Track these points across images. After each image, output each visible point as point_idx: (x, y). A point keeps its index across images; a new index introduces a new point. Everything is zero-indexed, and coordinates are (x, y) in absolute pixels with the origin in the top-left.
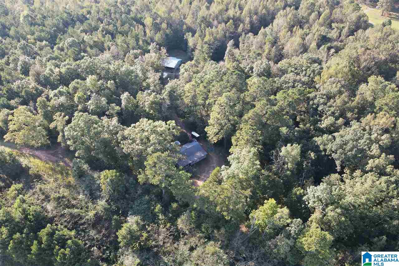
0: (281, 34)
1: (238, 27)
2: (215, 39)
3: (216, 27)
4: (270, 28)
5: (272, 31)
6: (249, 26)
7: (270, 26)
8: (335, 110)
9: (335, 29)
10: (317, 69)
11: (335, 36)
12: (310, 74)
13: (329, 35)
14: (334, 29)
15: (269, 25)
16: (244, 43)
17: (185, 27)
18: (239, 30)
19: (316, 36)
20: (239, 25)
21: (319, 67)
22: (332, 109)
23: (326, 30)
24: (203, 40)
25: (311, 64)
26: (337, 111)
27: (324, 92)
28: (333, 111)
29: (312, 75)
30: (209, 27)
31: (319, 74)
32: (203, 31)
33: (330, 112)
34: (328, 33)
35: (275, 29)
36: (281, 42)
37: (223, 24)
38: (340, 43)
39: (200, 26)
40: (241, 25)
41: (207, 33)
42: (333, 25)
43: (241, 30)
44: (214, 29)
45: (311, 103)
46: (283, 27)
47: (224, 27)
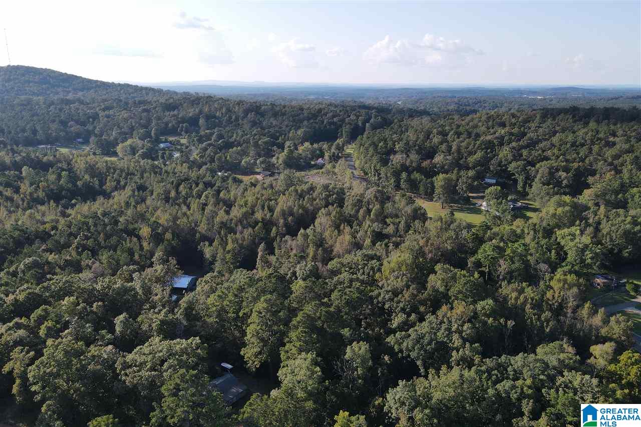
0: (327, 234)
1: (271, 232)
2: (241, 246)
3: (242, 233)
4: (311, 229)
5: (315, 232)
6: (284, 229)
7: (312, 227)
8: (404, 306)
9: (391, 225)
10: (376, 266)
11: (391, 232)
12: (369, 273)
13: (385, 231)
14: (389, 225)
15: (310, 226)
16: (280, 249)
17: (198, 235)
18: (272, 235)
19: (369, 233)
20: (272, 229)
21: (378, 263)
22: (401, 305)
23: (380, 226)
24: (224, 249)
25: (368, 261)
26: (408, 306)
27: (389, 288)
28: (402, 306)
29: (371, 273)
30: (232, 234)
31: (379, 270)
32: (224, 239)
33: (399, 309)
34: (383, 229)
35: (318, 230)
36: (328, 244)
37: (250, 229)
38: (399, 239)
39: (219, 233)
40: (274, 229)
41: (230, 240)
42: (388, 220)
43: (275, 235)
44: (238, 236)
45: (375, 301)
46: (327, 226)
47: (252, 232)
